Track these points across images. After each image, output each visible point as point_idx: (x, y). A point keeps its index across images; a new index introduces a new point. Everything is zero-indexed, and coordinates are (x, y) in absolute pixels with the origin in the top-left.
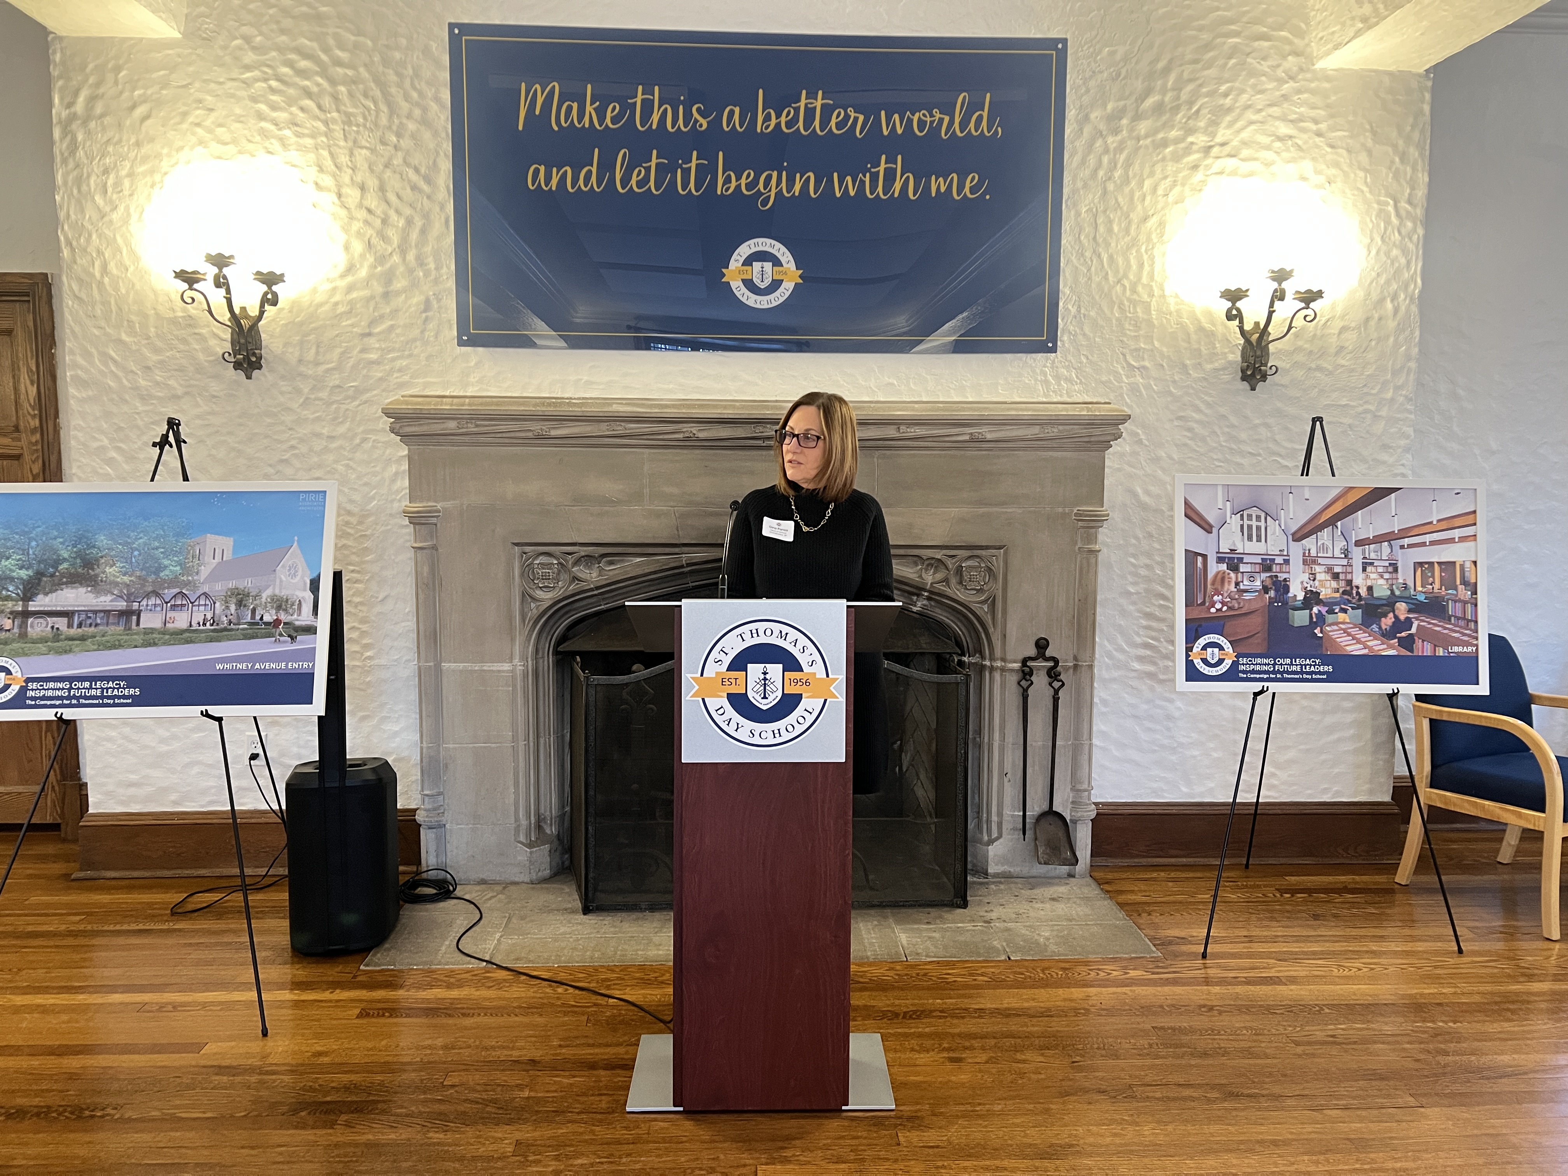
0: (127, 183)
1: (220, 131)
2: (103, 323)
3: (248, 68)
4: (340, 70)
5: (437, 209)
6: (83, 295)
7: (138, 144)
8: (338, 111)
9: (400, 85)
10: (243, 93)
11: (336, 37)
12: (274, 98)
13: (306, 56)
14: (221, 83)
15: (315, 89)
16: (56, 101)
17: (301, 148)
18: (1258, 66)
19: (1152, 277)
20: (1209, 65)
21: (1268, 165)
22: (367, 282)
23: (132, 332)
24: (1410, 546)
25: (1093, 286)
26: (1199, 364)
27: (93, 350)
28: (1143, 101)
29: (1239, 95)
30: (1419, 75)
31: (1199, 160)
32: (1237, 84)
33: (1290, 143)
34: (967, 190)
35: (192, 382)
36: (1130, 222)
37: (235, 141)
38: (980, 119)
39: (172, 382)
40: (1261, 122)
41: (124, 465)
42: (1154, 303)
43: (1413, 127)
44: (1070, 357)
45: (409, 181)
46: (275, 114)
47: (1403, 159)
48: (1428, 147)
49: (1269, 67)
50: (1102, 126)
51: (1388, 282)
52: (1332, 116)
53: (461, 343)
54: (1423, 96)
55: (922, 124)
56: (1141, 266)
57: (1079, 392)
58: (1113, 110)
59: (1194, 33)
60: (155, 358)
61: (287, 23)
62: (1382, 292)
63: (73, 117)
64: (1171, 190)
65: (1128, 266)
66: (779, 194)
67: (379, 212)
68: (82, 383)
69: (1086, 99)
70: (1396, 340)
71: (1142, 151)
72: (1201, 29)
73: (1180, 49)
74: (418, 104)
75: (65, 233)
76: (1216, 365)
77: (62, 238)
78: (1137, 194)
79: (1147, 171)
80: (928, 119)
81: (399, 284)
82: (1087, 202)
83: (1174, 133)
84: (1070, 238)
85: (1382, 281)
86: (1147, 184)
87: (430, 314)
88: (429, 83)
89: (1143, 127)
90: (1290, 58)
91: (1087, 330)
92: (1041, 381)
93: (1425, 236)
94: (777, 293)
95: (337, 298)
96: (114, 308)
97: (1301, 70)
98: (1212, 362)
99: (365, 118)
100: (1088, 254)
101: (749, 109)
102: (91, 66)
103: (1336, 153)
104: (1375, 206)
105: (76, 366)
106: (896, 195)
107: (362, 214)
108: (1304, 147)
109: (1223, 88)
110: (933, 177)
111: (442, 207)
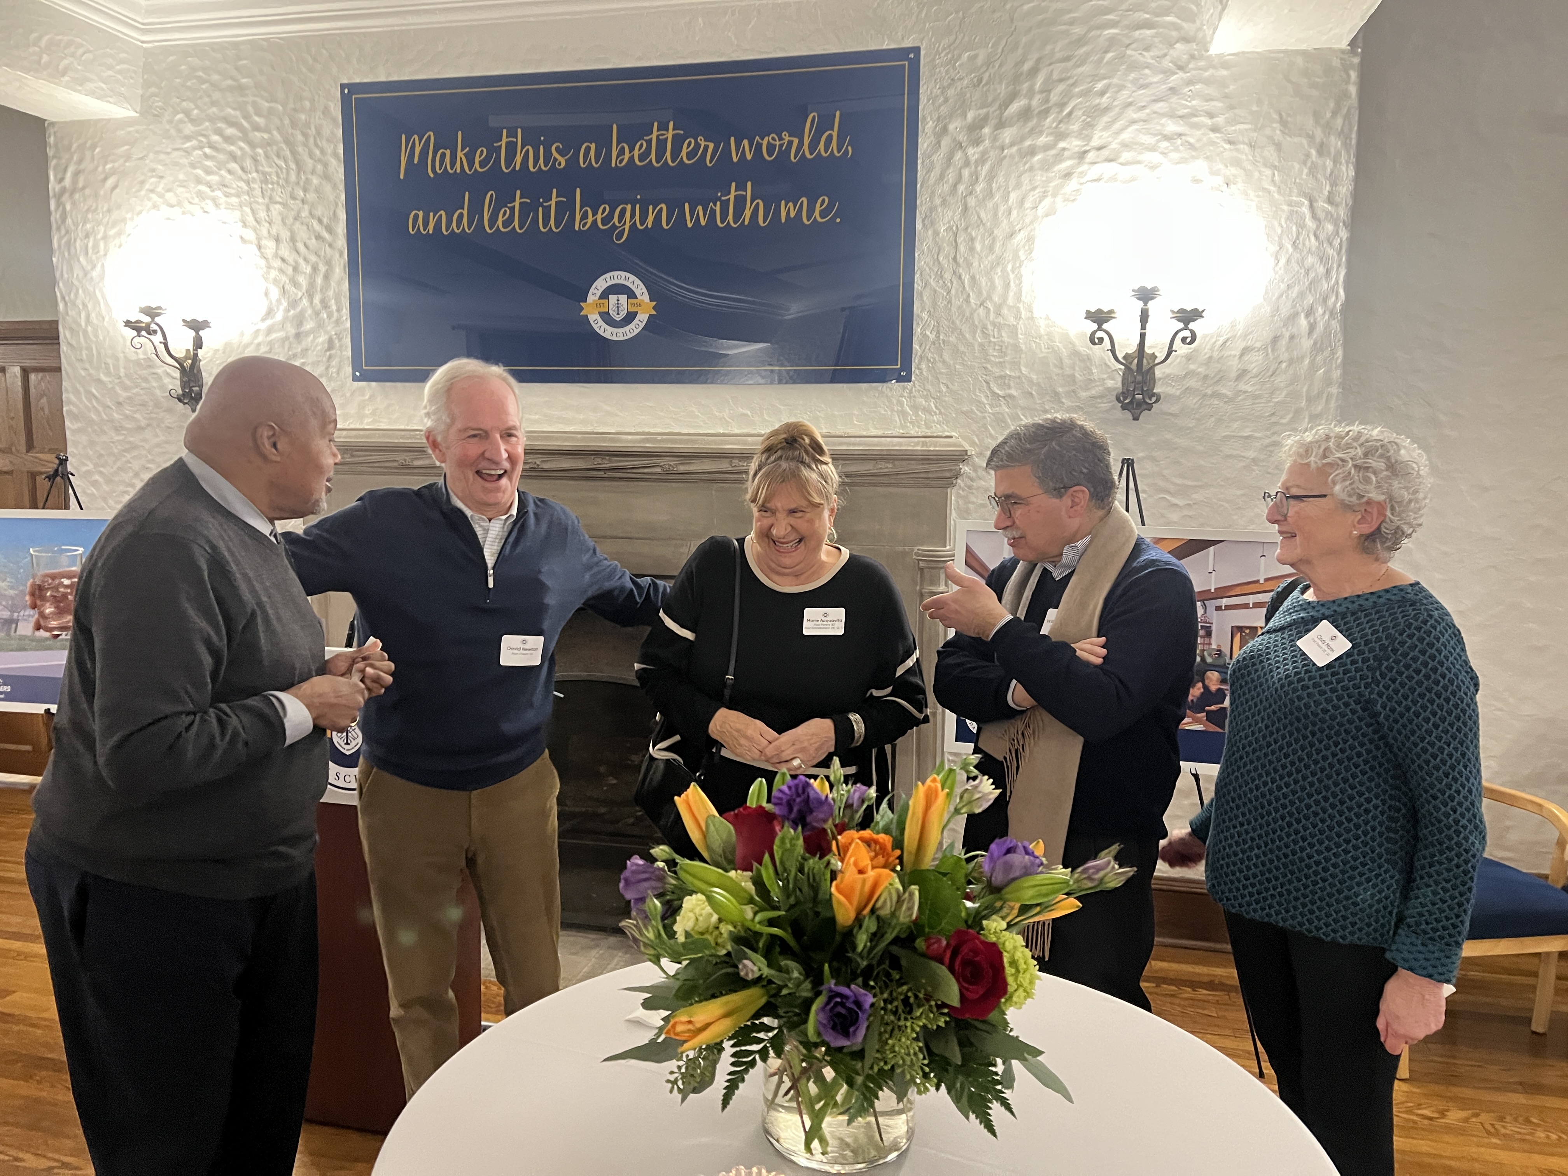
0: (102, 244)
1: (169, 195)
2: (87, 366)
3: (188, 138)
4: (258, 134)
5: (337, 256)
6: (74, 343)
7: (109, 211)
8: (257, 171)
9: (305, 145)
10: (184, 161)
11: (254, 104)
12: (209, 163)
13: (232, 124)
14: (168, 153)
15: (239, 153)
16: (52, 177)
17: (230, 206)
18: (1141, 58)
19: (1019, 297)
20: (1082, 62)
21: (1153, 168)
22: (283, 324)
23: (108, 374)
24: (1228, 607)
25: (954, 309)
26: (1074, 391)
27: (82, 390)
28: (1007, 107)
29: (1117, 92)
30: (1343, 52)
31: (1072, 167)
32: (1115, 81)
33: (1179, 142)
34: (817, 213)
35: (154, 415)
36: (994, 240)
37: (179, 204)
38: (829, 139)
39: (138, 416)
40: (1145, 121)
41: (105, 487)
42: (1021, 326)
43: (1335, 113)
44: (929, 386)
45: (314, 231)
46: (209, 178)
47: (1320, 153)
48: (1354, 136)
49: (1153, 58)
50: (962, 137)
51: (1302, 295)
52: (1231, 107)
53: (355, 379)
54: (1349, 76)
55: (771, 148)
56: (1007, 286)
57: (939, 423)
58: (974, 119)
59: (1064, 27)
60: (125, 394)
61: (216, 95)
62: (1294, 307)
63: (63, 190)
64: (1040, 202)
65: (993, 286)
66: (633, 226)
67: (291, 260)
68: (75, 418)
69: (944, 110)
70: (1312, 362)
71: (1005, 162)
72: (1072, 23)
73: (1049, 48)
74: (320, 161)
75: (61, 289)
76: (1093, 392)
77: (58, 294)
78: (1002, 208)
79: (1012, 182)
80: (778, 143)
81: (309, 325)
82: (946, 220)
83: (1043, 140)
84: (928, 260)
85: (1294, 293)
86: (1013, 196)
87: (333, 352)
88: (329, 141)
89: (1007, 135)
90: (1178, 45)
91: (946, 356)
92: (898, 412)
93: (1352, 241)
94: (632, 326)
95: (260, 339)
96: (95, 352)
97: (1192, 57)
98: (1088, 389)
99: (278, 176)
100: (947, 276)
101: (604, 144)
102: (75, 146)
103: (1237, 150)
104: (1285, 208)
105: (70, 402)
106: (746, 223)
107: (277, 263)
108: (1197, 145)
109: (1099, 86)
110: (783, 202)
111: (341, 254)
